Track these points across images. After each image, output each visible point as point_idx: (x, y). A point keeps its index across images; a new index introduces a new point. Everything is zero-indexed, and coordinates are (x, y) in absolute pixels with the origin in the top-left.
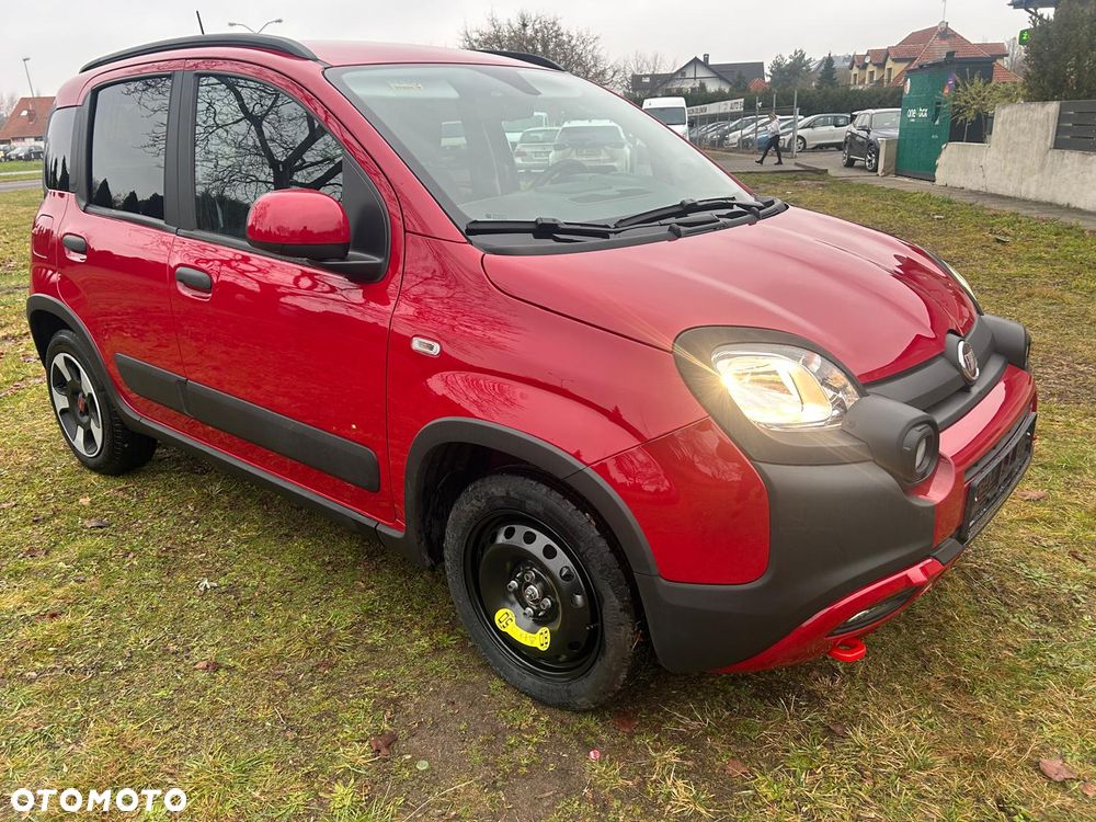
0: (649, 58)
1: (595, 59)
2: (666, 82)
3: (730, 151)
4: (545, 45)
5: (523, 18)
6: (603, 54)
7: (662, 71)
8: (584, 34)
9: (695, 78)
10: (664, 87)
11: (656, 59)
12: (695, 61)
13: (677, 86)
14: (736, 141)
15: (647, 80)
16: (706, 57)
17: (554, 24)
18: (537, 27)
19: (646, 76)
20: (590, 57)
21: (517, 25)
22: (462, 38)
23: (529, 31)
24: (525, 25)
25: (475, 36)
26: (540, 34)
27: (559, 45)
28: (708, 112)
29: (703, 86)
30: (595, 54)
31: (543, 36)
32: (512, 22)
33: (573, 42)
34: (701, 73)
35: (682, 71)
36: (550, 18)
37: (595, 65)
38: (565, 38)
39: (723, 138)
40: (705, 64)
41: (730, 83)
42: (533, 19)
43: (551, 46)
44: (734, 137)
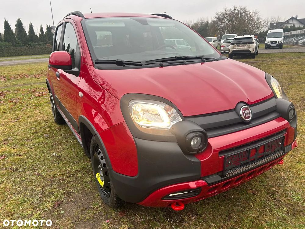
0: (276, 18)
1: (258, 18)
2: (281, 25)
3: (299, 46)
4: (241, 15)
5: (235, 7)
6: (261, 17)
7: (280, 21)
8: (255, 11)
9: (292, 23)
10: (281, 26)
11: (278, 18)
12: (293, 18)
13: (285, 26)
14: (302, 43)
15: (275, 24)
16: (297, 17)
17: (244, 9)
18: (239, 10)
19: (275, 23)
20: (256, 18)
21: (232, 9)
22: (216, 14)
23: (236, 11)
24: (235, 10)
25: (220, 13)
26: (240, 12)
27: (246, 15)
28: (292, 34)
29: (294, 26)
30: (258, 17)
31: (241, 12)
32: (231, 9)
33: (251, 14)
34: (294, 21)
35: (287, 21)
36: (243, 7)
37: (258, 20)
38: (248, 13)
39: (298, 42)
40: (296, 19)
41: (304, 24)
42: (238, 8)
43: (243, 15)
44: (301, 41)
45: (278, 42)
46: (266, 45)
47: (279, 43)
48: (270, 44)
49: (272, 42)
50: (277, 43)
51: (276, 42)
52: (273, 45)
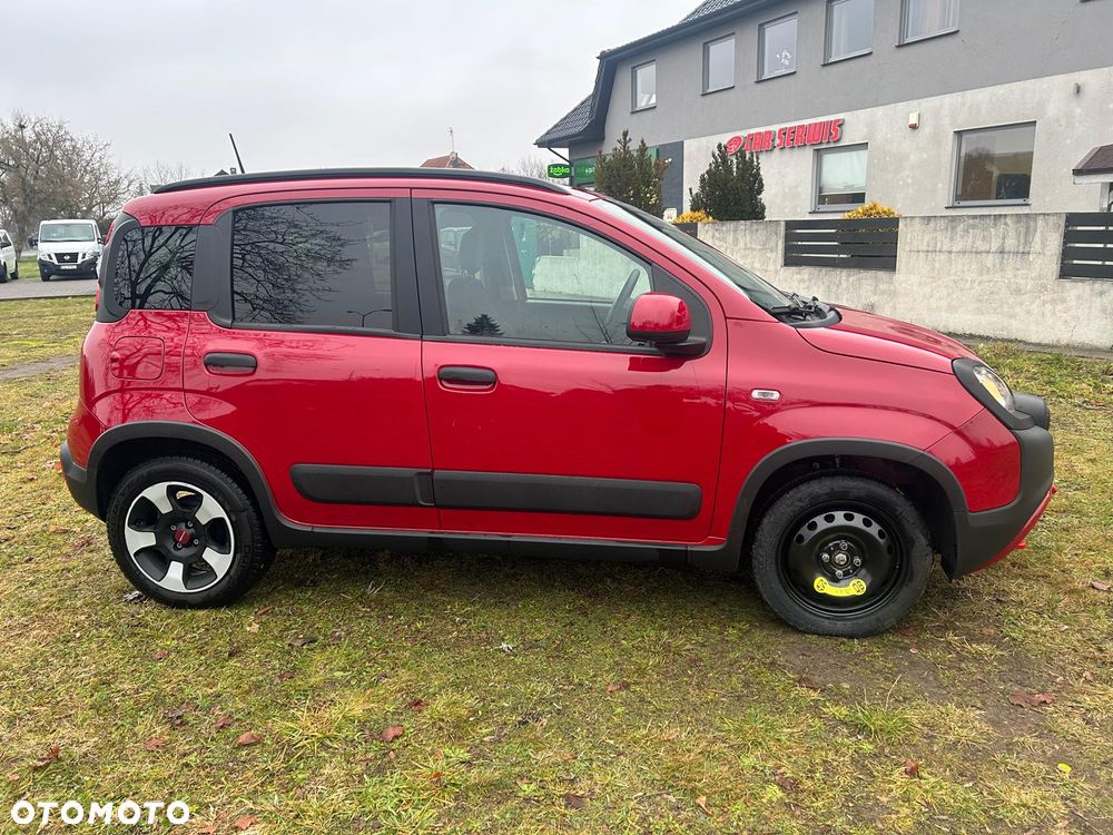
8: (91, 139)
23: (28, 134)
24: (22, 127)
45: (80, 256)
46: (43, 264)
47: (87, 258)
48: (55, 261)
49: (60, 257)
50: (80, 261)
51: (74, 256)
52: (65, 267)
